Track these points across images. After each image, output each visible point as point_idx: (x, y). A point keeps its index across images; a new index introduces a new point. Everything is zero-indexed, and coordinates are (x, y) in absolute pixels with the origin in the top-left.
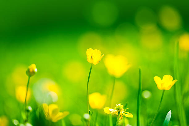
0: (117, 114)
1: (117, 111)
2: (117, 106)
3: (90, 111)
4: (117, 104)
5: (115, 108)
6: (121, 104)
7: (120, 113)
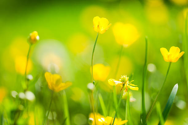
0: (122, 86)
1: (122, 83)
2: (122, 77)
3: (94, 81)
4: (122, 76)
5: (120, 80)
6: (126, 75)
7: (125, 85)
